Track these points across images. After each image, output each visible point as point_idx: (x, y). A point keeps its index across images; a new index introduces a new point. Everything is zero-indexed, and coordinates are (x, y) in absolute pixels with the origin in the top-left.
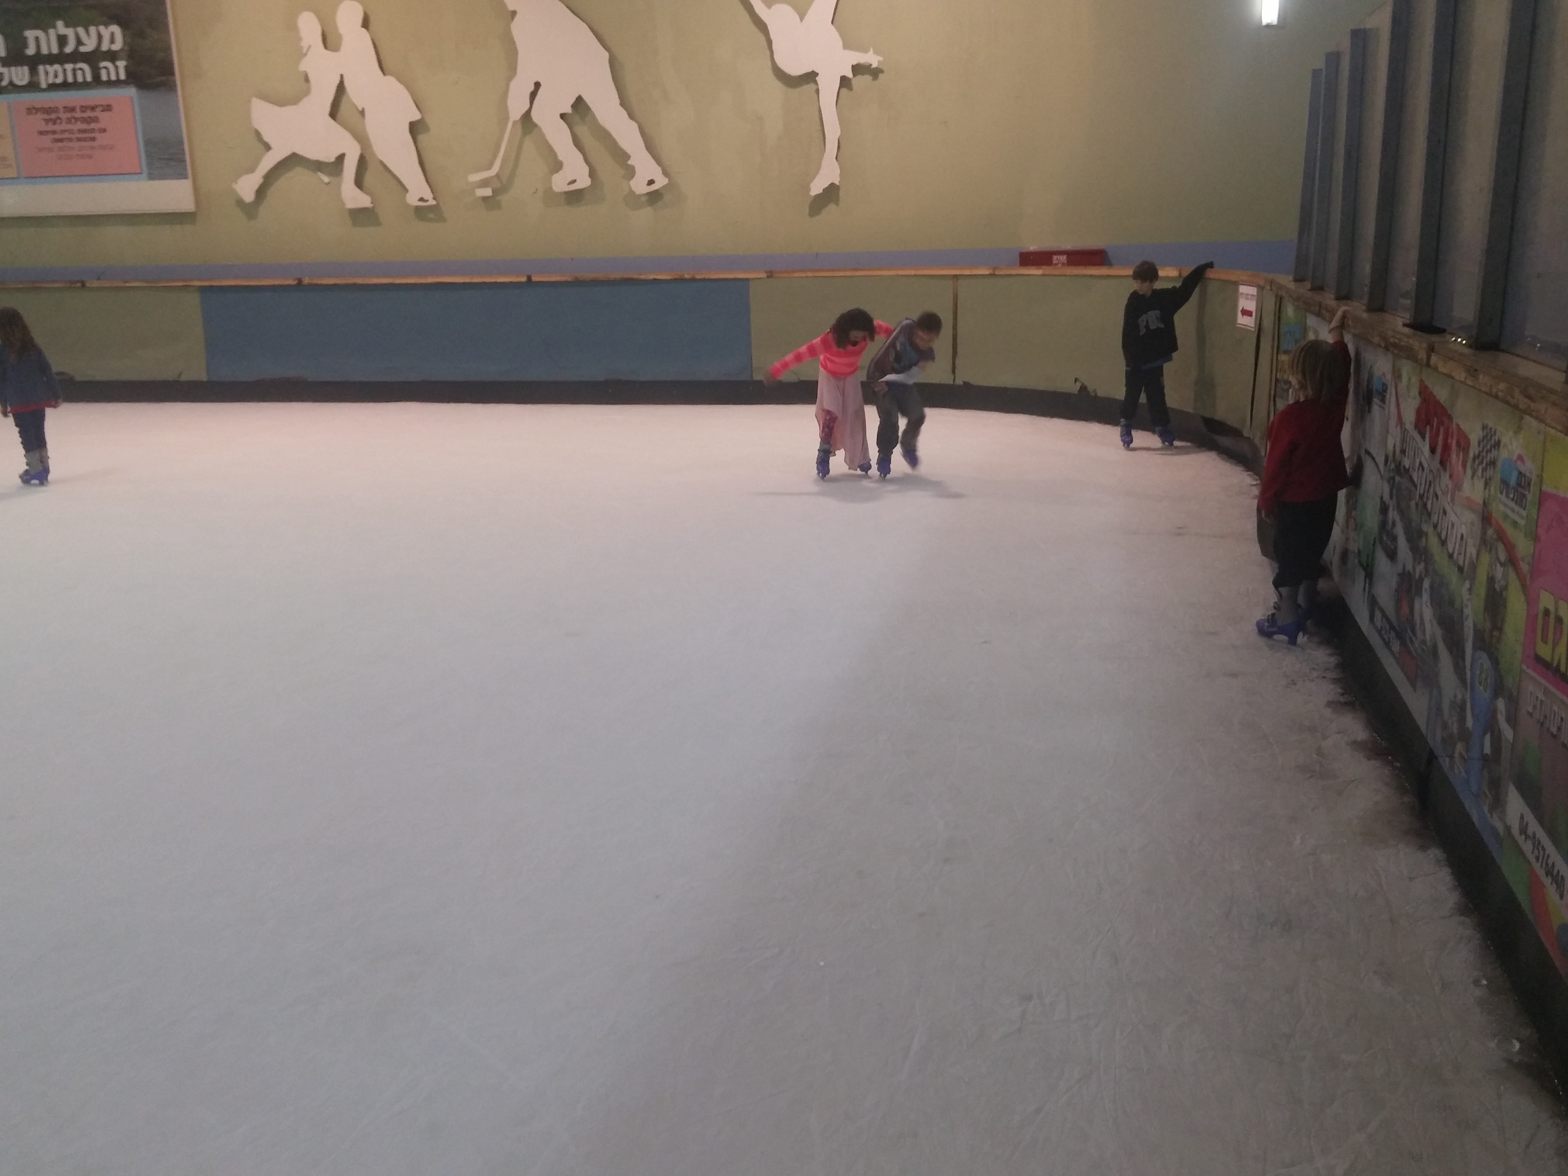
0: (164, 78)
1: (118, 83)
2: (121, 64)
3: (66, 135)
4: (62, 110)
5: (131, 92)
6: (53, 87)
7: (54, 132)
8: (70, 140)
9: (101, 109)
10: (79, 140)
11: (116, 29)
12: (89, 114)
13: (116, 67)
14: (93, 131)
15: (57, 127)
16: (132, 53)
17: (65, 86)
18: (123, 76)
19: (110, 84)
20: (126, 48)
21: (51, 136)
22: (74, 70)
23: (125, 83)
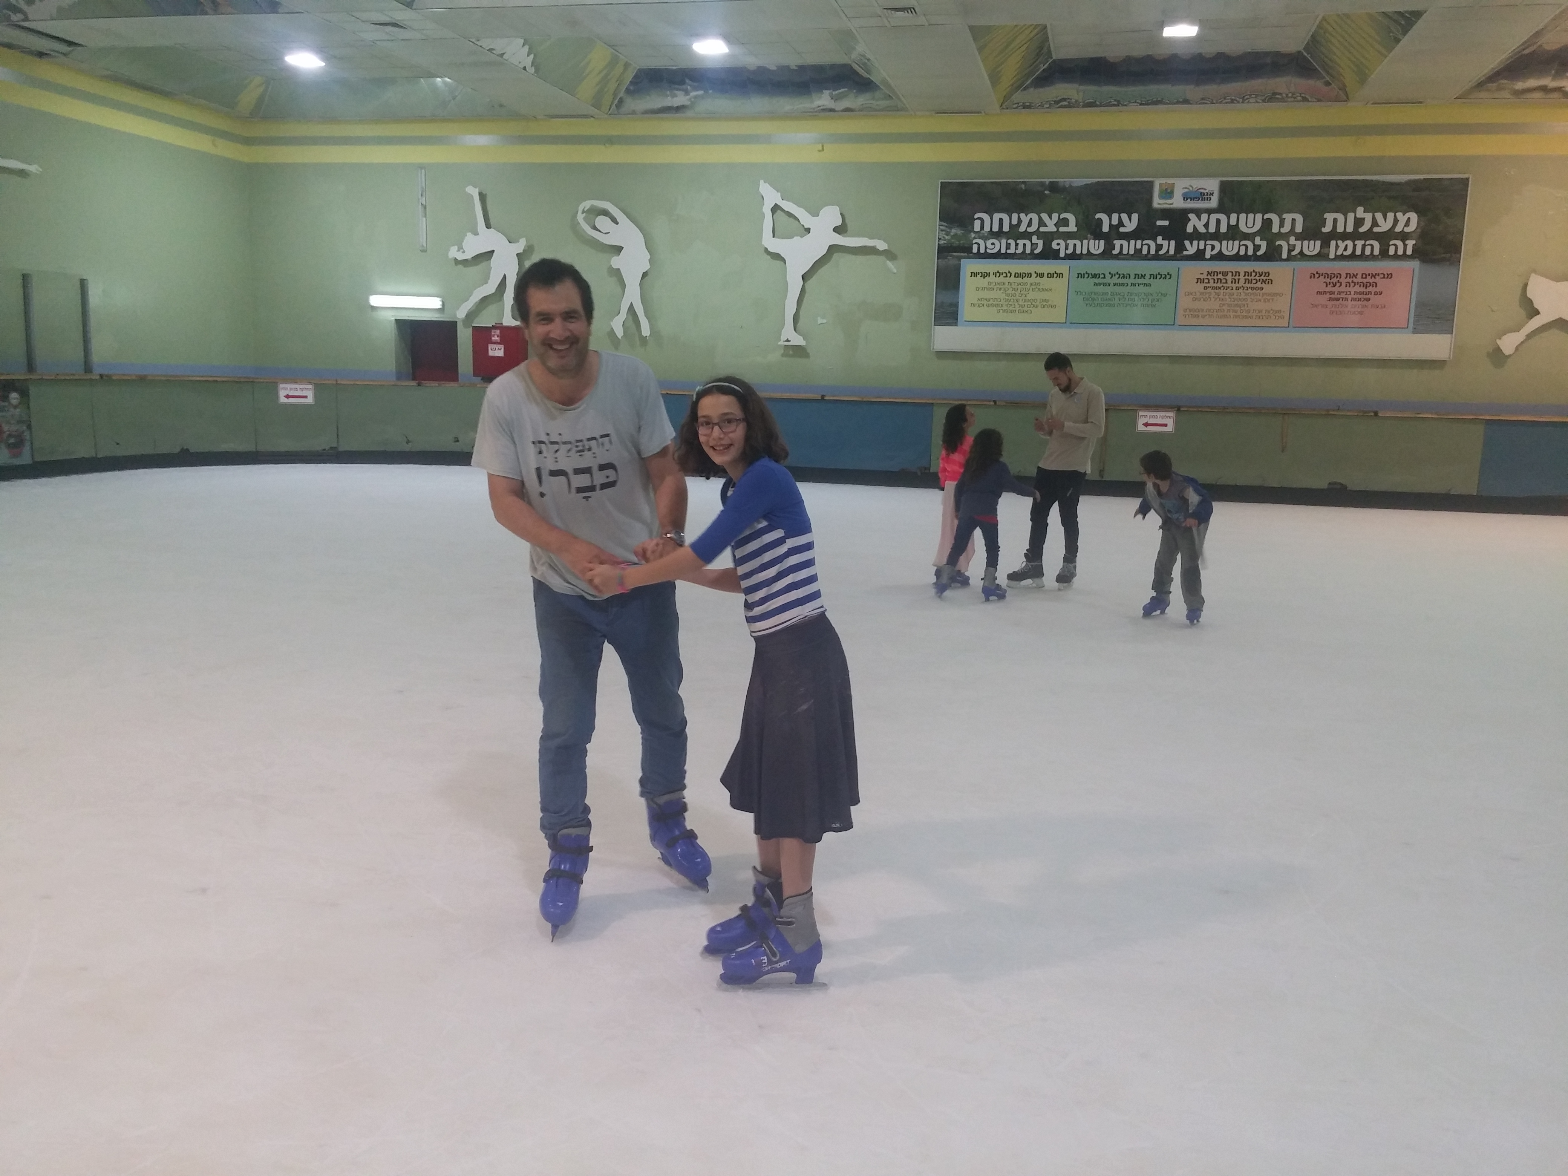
0: (1448, 255)
1: (1405, 257)
2: (1410, 243)
3: (1343, 296)
4: (1344, 276)
5: (1415, 264)
6: (1342, 258)
7: (1332, 293)
8: (1346, 299)
9: (1382, 276)
10: (1355, 300)
11: (1414, 216)
12: (1369, 279)
13: (1405, 246)
14: (1370, 293)
15: (1336, 289)
16: (1423, 235)
17: (1353, 257)
18: (1409, 252)
19: (1396, 257)
20: (1419, 230)
21: (1328, 296)
22: (1364, 246)
23: (1411, 257)
